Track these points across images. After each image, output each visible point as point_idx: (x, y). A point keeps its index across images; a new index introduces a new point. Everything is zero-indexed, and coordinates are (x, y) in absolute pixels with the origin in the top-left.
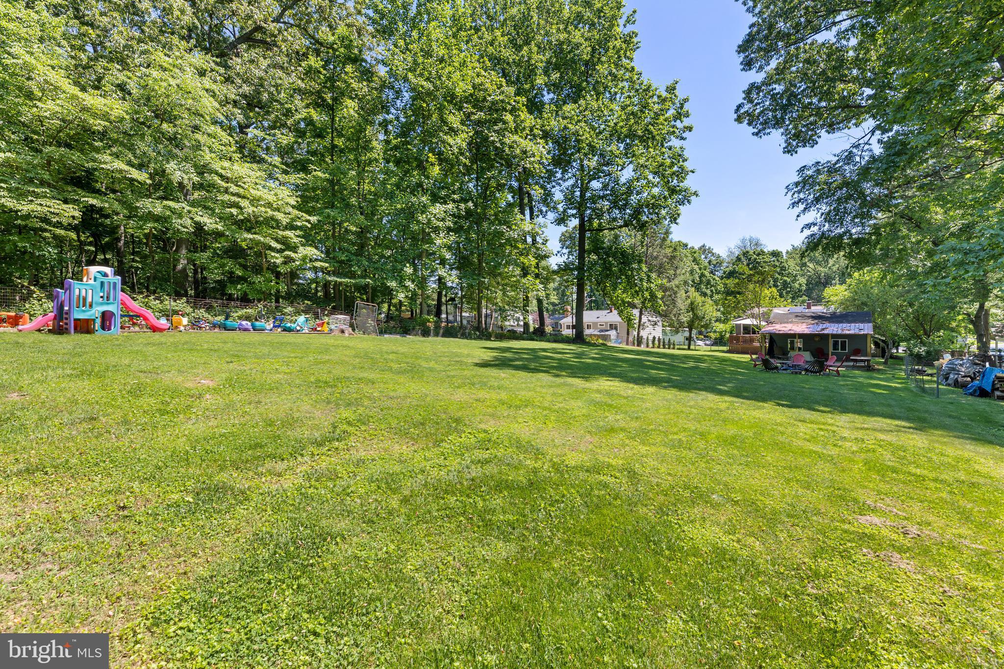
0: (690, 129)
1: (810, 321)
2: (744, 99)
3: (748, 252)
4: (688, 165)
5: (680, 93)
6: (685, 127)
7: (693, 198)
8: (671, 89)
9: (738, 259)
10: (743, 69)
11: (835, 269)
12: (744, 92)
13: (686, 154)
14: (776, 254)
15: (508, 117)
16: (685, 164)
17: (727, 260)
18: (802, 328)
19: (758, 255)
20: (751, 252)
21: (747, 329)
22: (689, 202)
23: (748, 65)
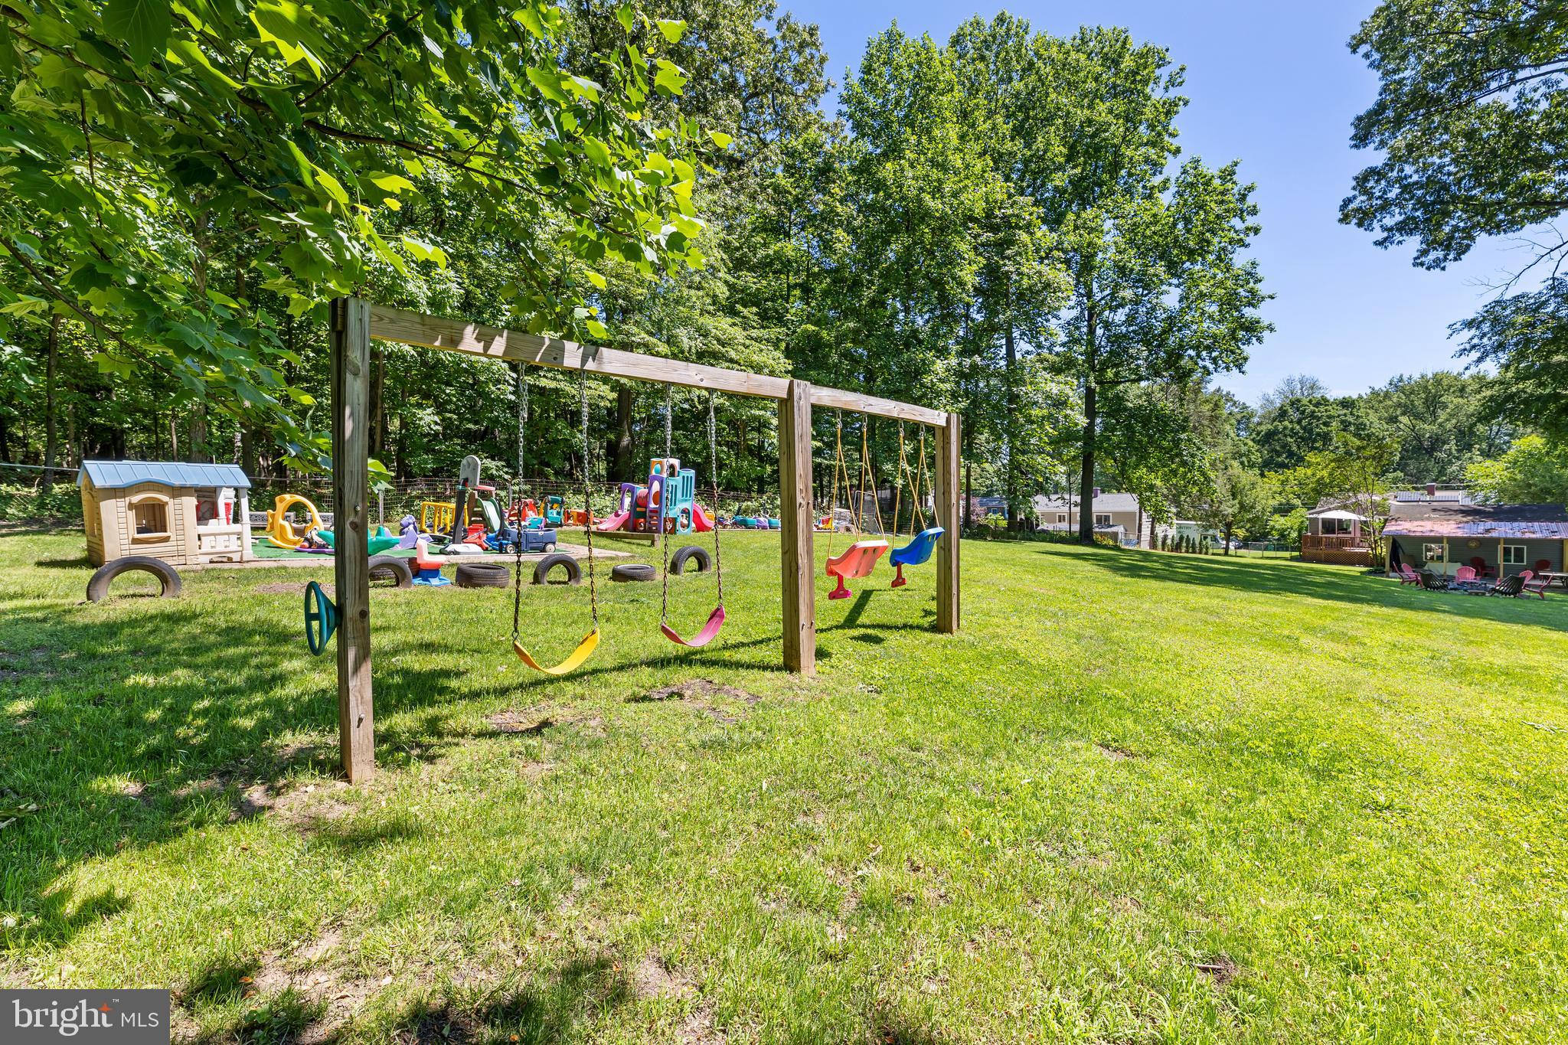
0: (1256, 231)
1: (1459, 517)
2: (1354, 188)
3: (1299, 401)
4: (1262, 289)
5: (1242, 179)
6: (1247, 229)
7: (1266, 334)
8: (1228, 175)
9: (1283, 414)
10: (1356, 146)
11: (1449, 426)
12: (1356, 178)
13: (1260, 272)
14: (1346, 403)
15: (1024, 237)
16: (1258, 286)
17: (1260, 412)
18: (1448, 528)
19: (1318, 404)
20: (1305, 401)
21: (1329, 526)
22: (1260, 340)
23: (1361, 139)
